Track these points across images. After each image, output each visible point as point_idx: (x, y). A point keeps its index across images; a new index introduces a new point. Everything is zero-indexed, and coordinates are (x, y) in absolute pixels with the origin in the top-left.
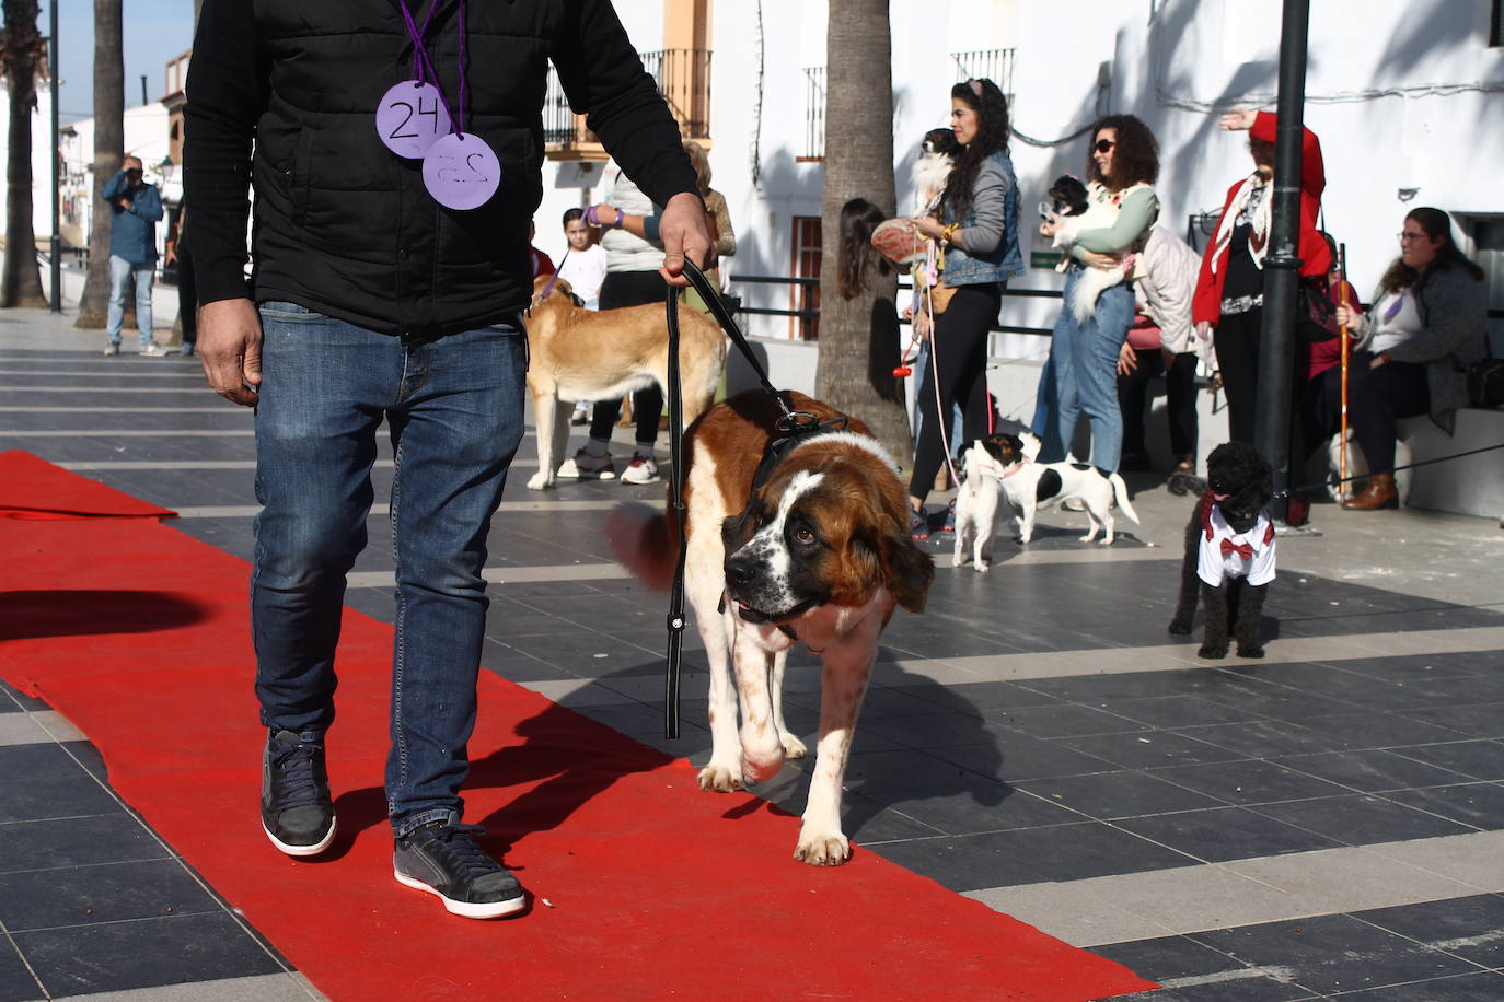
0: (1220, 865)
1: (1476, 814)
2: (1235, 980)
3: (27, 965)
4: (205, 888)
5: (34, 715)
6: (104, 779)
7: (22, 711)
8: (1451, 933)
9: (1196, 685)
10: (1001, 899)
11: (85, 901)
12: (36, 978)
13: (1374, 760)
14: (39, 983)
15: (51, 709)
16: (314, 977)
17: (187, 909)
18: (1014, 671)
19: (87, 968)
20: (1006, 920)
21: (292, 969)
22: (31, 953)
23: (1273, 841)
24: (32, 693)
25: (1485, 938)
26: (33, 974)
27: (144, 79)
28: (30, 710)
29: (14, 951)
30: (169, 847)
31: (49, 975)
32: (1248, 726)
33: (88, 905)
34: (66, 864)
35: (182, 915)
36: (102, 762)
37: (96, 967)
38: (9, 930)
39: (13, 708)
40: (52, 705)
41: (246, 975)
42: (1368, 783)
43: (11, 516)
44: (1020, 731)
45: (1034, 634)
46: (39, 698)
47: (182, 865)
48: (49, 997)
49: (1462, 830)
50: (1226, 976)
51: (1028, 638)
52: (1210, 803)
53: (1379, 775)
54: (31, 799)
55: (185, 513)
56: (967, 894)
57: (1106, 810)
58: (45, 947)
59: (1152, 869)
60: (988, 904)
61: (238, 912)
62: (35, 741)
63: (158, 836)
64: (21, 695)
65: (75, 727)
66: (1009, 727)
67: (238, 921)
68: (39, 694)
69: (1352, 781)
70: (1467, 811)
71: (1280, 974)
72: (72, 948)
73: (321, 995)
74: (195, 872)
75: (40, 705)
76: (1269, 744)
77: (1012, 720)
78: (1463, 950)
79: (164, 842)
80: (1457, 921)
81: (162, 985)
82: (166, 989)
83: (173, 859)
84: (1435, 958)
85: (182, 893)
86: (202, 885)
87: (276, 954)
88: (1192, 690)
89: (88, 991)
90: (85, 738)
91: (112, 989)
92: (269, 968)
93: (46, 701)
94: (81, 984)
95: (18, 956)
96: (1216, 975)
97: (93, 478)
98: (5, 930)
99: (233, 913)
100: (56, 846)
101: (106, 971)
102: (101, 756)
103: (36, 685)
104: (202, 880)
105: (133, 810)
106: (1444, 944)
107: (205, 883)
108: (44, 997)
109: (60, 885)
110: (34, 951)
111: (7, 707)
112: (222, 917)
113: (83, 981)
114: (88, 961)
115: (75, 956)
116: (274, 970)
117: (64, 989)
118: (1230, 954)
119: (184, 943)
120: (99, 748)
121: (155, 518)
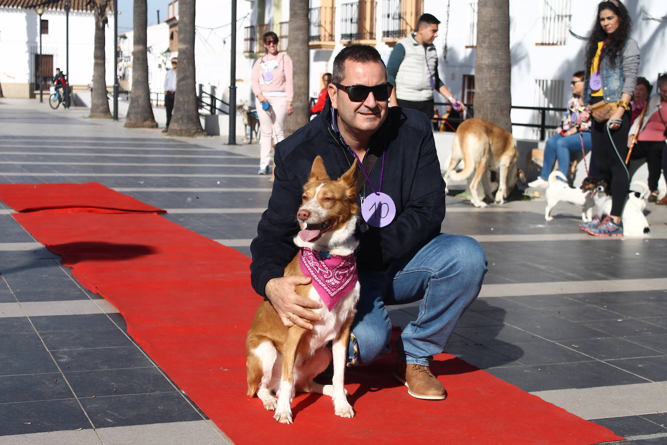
0: (659, 383)
2: (663, 438)
3: (85, 413)
4: (169, 381)
5: (95, 301)
6: (125, 331)
7: (90, 299)
9: (652, 298)
10: (549, 396)
11: (113, 385)
12: (89, 419)
14: (90, 421)
15: (103, 298)
16: (217, 422)
17: (160, 390)
18: (562, 290)
19: (112, 415)
20: (550, 405)
21: (207, 418)
22: (87, 407)
24: (94, 290)
26: (88, 417)
27: (158, 11)
28: (93, 298)
29: (80, 406)
30: (153, 361)
31: (95, 418)
33: (115, 387)
34: (105, 368)
35: (157, 393)
36: (125, 323)
37: (117, 414)
38: (78, 397)
39: (85, 298)
40: (103, 296)
41: (185, 421)
43: (90, 211)
44: (563, 318)
45: (572, 273)
46: (98, 293)
47: (159, 370)
48: (94, 428)
50: (659, 435)
51: (570, 274)
52: (656, 353)
54: (91, 339)
55: (170, 211)
56: (532, 393)
57: (604, 356)
58: (94, 405)
59: (625, 384)
60: (543, 398)
62: (95, 313)
63: (149, 357)
64: (89, 292)
65: (114, 307)
66: (557, 316)
67: (184, 397)
68: (98, 291)
72: (106, 406)
73: (220, 430)
74: (165, 373)
75: (98, 296)
77: (559, 312)
79: (151, 360)
81: (146, 424)
82: (148, 426)
83: (155, 368)
85: (158, 382)
86: (168, 379)
87: (200, 412)
88: (649, 300)
89: (113, 425)
90: (118, 311)
91: (123, 425)
92: (198, 418)
93: (101, 294)
94: (109, 422)
95: (81, 409)
96: (654, 435)
97: (129, 195)
98: (76, 397)
99: (181, 392)
100: (102, 360)
101: (121, 417)
102: (125, 320)
103: (96, 288)
104: (167, 376)
105: (138, 345)
107: (169, 378)
108: (92, 428)
109: (103, 377)
110: (89, 407)
111: (82, 297)
112: (176, 394)
113: (110, 421)
114: (113, 412)
115: (107, 410)
116: (200, 419)
117: (101, 424)
118: (662, 425)
119: (157, 406)
120: (124, 316)
121: (156, 213)
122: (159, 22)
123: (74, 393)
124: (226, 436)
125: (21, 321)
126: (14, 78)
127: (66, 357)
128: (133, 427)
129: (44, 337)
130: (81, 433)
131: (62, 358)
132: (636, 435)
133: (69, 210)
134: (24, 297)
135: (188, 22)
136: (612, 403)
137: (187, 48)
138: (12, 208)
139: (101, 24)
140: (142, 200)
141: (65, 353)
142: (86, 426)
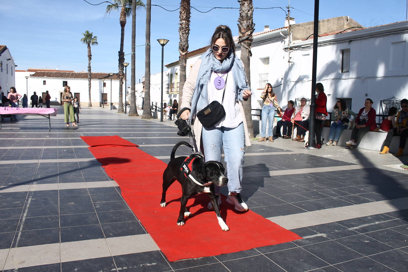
0: (311, 212)
1: (353, 201)
2: (316, 237)
3: (103, 231)
5: (111, 182)
6: (120, 194)
8: (353, 226)
10: (273, 219)
11: (114, 218)
13: (334, 191)
14: (104, 235)
15: (113, 180)
16: (151, 235)
19: (113, 232)
20: (274, 224)
21: (148, 233)
23: (320, 207)
25: (359, 227)
26: (103, 233)
28: (111, 180)
29: (101, 228)
30: (130, 207)
31: (106, 233)
32: (312, 184)
34: (112, 211)
35: (130, 221)
36: (121, 191)
37: (114, 231)
38: (101, 223)
39: (108, 180)
41: (140, 234)
42: (334, 195)
43: (114, 146)
45: (275, 167)
46: (112, 178)
47: (131, 211)
49: (352, 205)
50: (315, 236)
51: (274, 168)
52: (308, 199)
53: (335, 194)
54: (108, 197)
55: (140, 146)
56: (267, 218)
57: (290, 201)
58: (106, 227)
59: (299, 213)
60: (271, 221)
61: (140, 221)
62: (111, 186)
63: (128, 205)
64: (110, 178)
65: (117, 184)
67: (140, 223)
69: (331, 195)
70: (351, 201)
71: (324, 235)
73: (152, 239)
74: (133, 213)
76: (316, 188)
78: (356, 230)
80: (354, 223)
81: (125, 236)
82: (125, 237)
84: (351, 231)
85: (131, 217)
86: (134, 215)
87: (145, 230)
88: (302, 178)
89: (112, 237)
90: (119, 186)
91: (116, 237)
92: (144, 233)
96: (313, 235)
97: (127, 140)
100: (111, 207)
101: (116, 233)
103: (112, 176)
105: (125, 200)
106: (352, 228)
108: (104, 238)
109: (111, 214)
110: (104, 228)
111: (107, 180)
112: (137, 222)
113: (112, 234)
114: (113, 230)
115: (111, 229)
116: (145, 233)
117: (108, 236)
118: (315, 231)
119: (130, 227)
120: (121, 188)
121: (135, 147)
122: (140, 83)
123: (99, 222)
124: (154, 242)
125: (85, 190)
126: (95, 101)
127: (99, 205)
128: (120, 237)
129: (92, 197)
130: (100, 240)
131: (97, 206)
132: (306, 236)
133: (107, 146)
134: (87, 180)
135: (148, 83)
136: (296, 221)
137: (147, 91)
138: (89, 145)
139: (121, 84)
140: (131, 141)
141: (98, 204)
142: (102, 237)
